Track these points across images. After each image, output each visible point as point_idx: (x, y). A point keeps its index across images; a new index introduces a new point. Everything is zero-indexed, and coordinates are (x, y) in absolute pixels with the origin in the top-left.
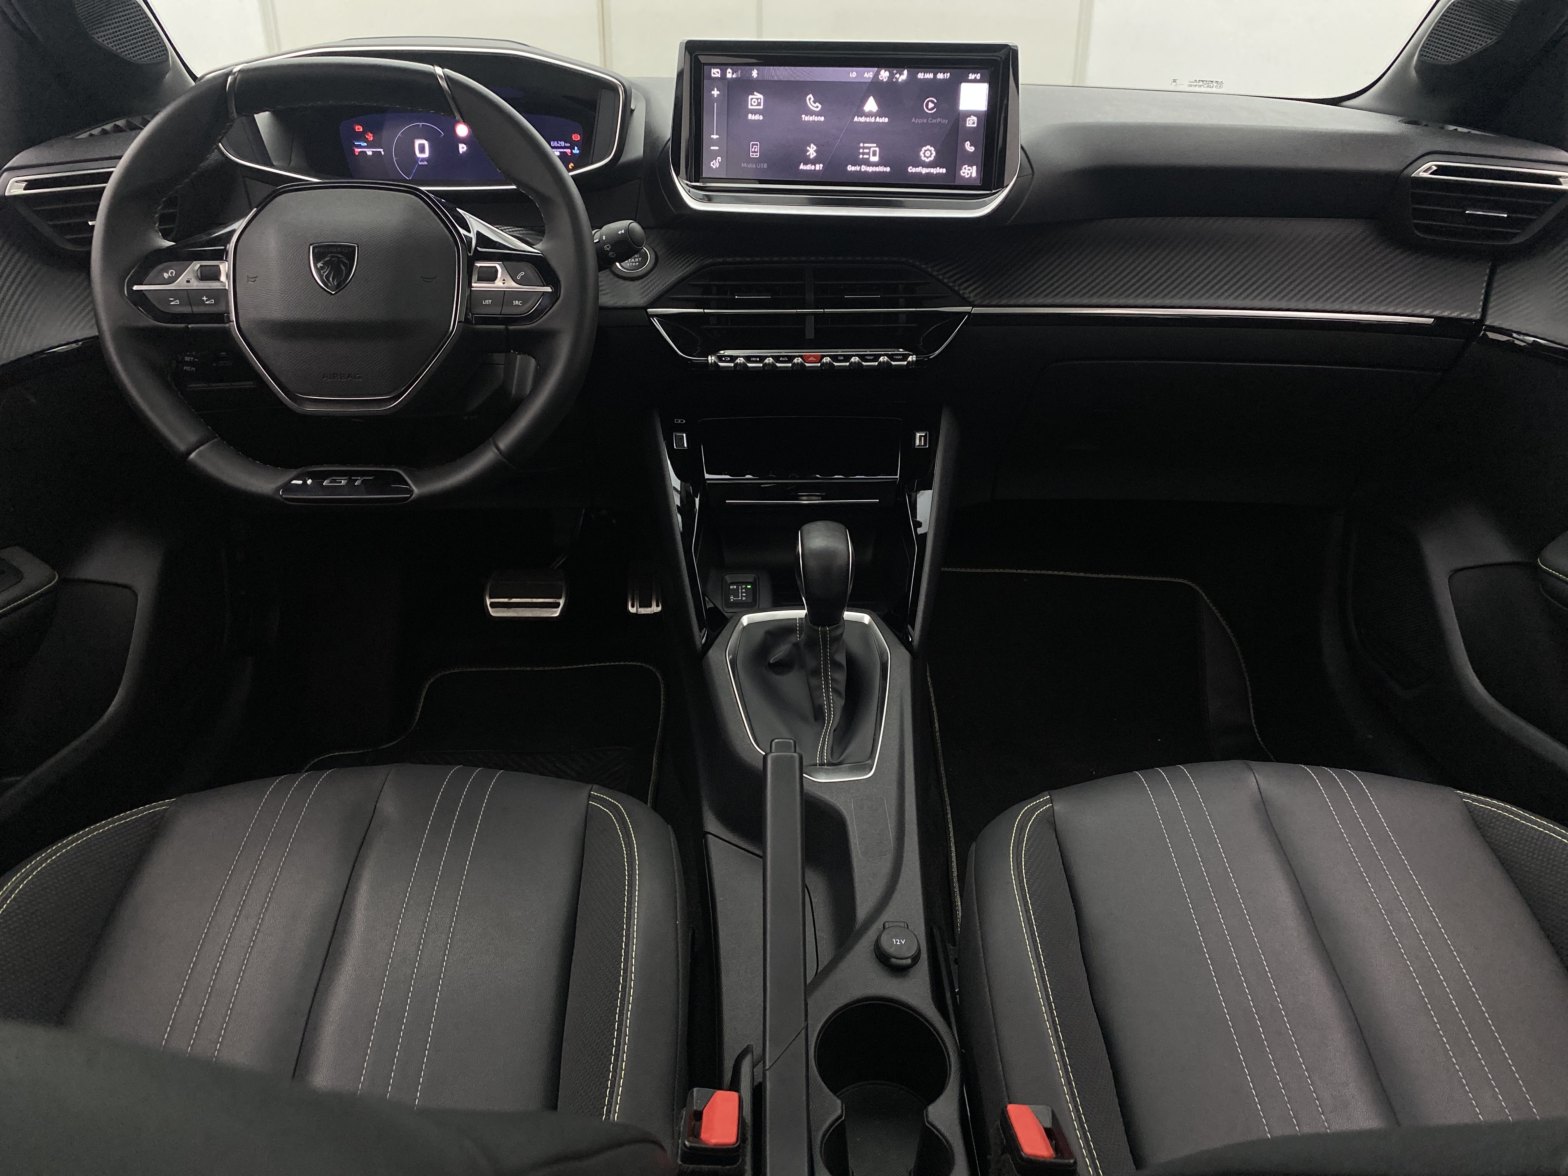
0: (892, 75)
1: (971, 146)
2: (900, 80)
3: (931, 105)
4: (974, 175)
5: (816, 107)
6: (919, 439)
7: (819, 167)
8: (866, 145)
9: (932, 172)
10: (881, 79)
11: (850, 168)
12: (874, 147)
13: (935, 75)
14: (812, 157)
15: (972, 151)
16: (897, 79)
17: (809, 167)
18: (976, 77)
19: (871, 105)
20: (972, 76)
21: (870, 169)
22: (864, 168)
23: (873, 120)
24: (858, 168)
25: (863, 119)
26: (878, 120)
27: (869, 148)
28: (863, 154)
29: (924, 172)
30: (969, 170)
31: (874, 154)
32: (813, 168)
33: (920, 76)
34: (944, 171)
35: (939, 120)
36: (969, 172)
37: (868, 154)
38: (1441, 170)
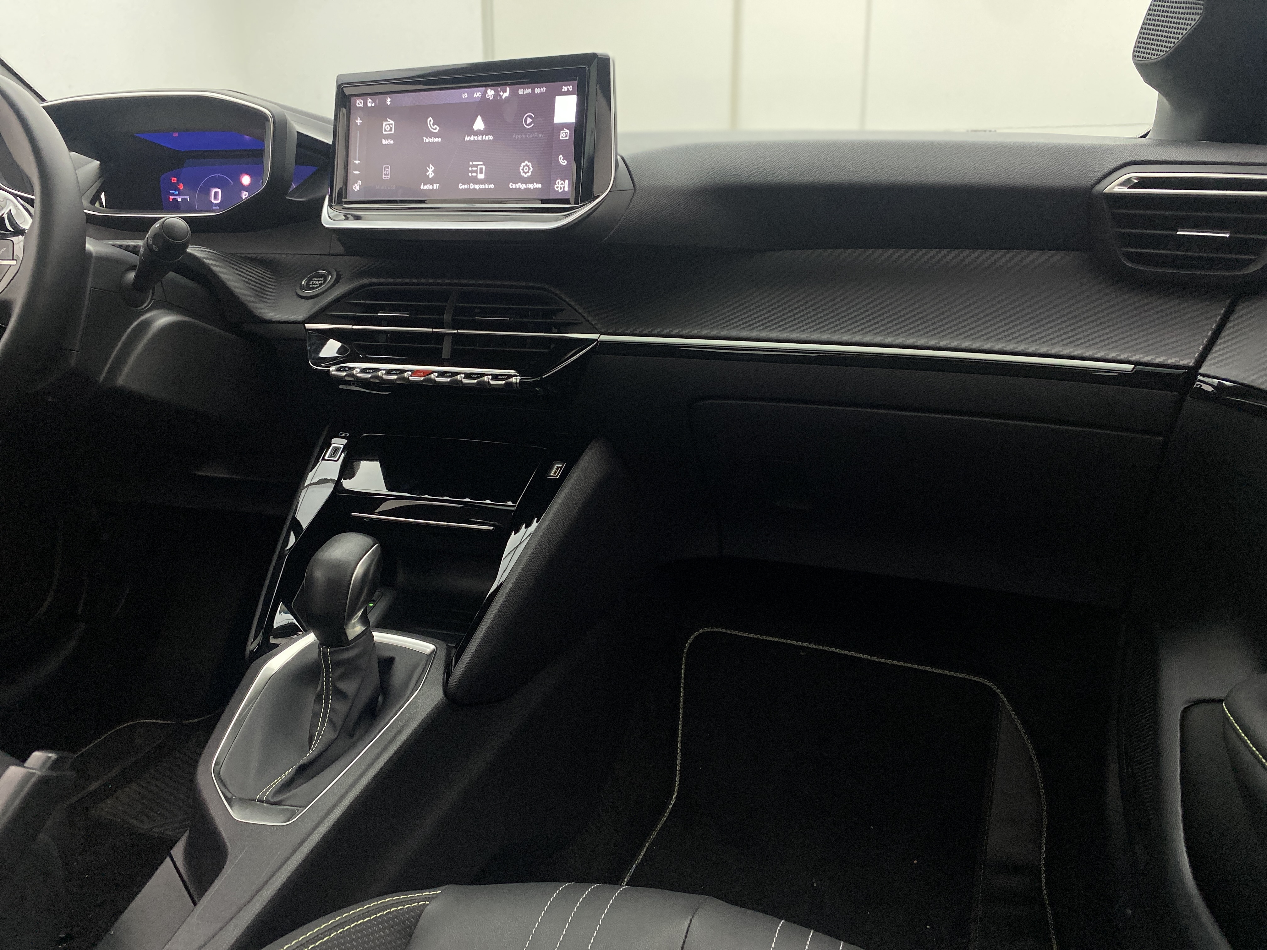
0: (497, 94)
1: (563, 160)
2: (503, 97)
3: (529, 120)
4: (566, 189)
5: (435, 129)
6: (555, 471)
7: (436, 186)
8: (474, 163)
9: (529, 187)
10: (488, 98)
11: (462, 186)
12: (481, 165)
13: (533, 90)
14: (430, 176)
15: (564, 164)
16: (501, 96)
17: (428, 187)
18: (568, 89)
19: (479, 124)
20: (565, 89)
21: (478, 187)
22: (473, 186)
23: (480, 138)
24: (467, 186)
25: (472, 138)
26: (484, 137)
27: (476, 166)
28: (472, 172)
29: (522, 188)
30: (562, 184)
31: (481, 173)
32: (431, 187)
33: (521, 92)
34: (540, 186)
35: (536, 134)
36: (562, 186)
37: (476, 172)
38: (1143, 183)
